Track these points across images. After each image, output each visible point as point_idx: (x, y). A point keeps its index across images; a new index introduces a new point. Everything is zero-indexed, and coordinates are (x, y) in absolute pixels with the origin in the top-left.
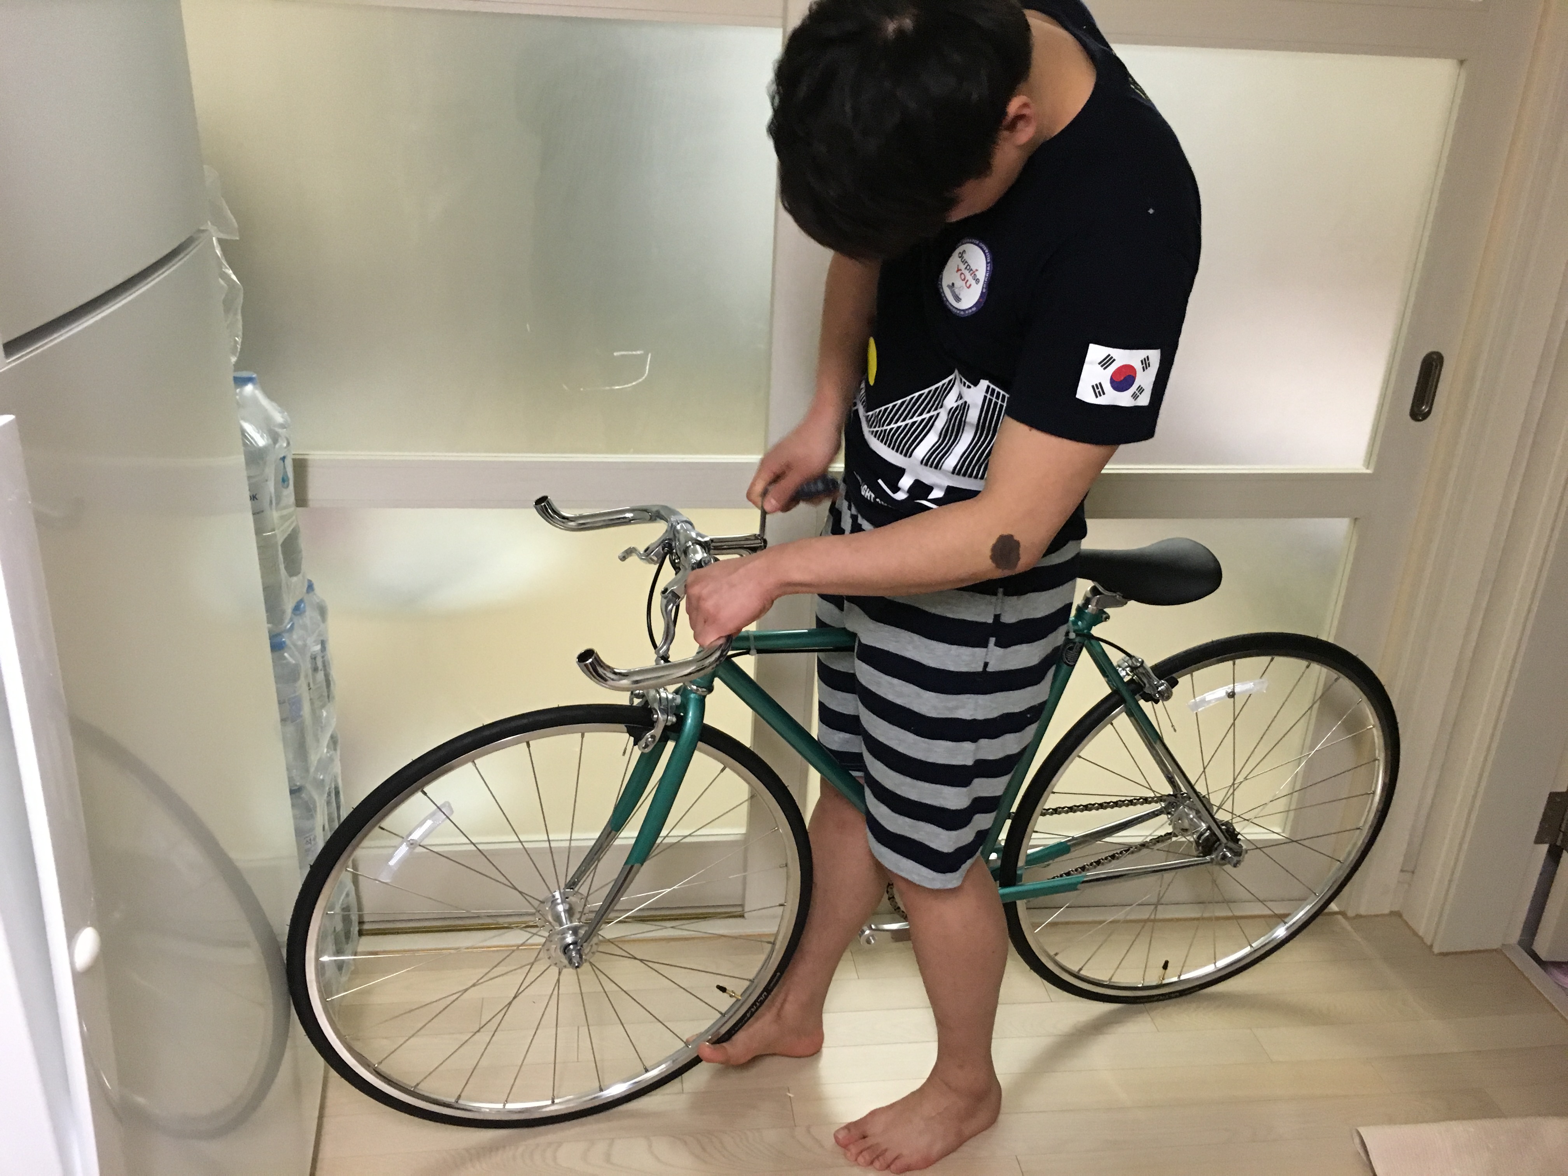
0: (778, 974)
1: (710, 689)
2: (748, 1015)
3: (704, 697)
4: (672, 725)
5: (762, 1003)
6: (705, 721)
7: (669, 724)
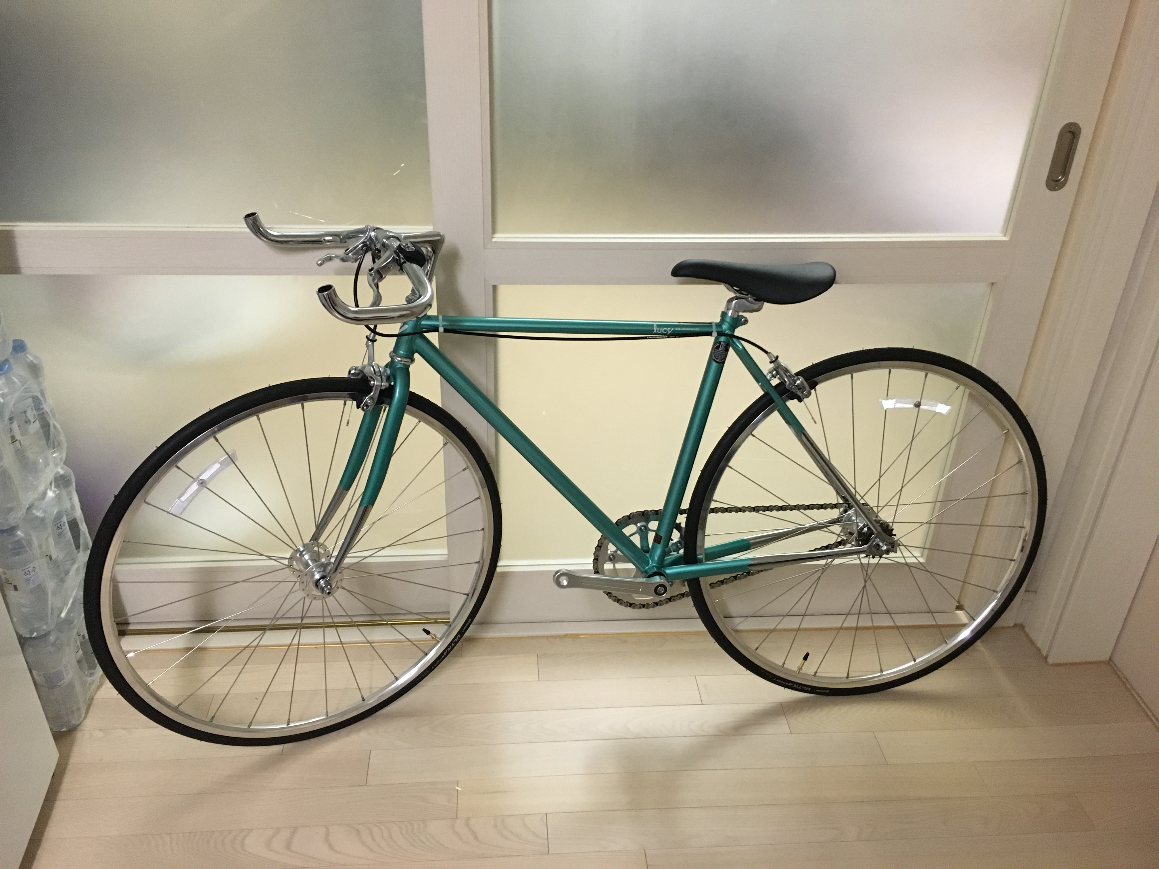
0: (470, 620)
1: (413, 360)
2: (445, 654)
3: (409, 366)
4: (385, 389)
5: (456, 643)
6: (411, 390)
7: (383, 388)
